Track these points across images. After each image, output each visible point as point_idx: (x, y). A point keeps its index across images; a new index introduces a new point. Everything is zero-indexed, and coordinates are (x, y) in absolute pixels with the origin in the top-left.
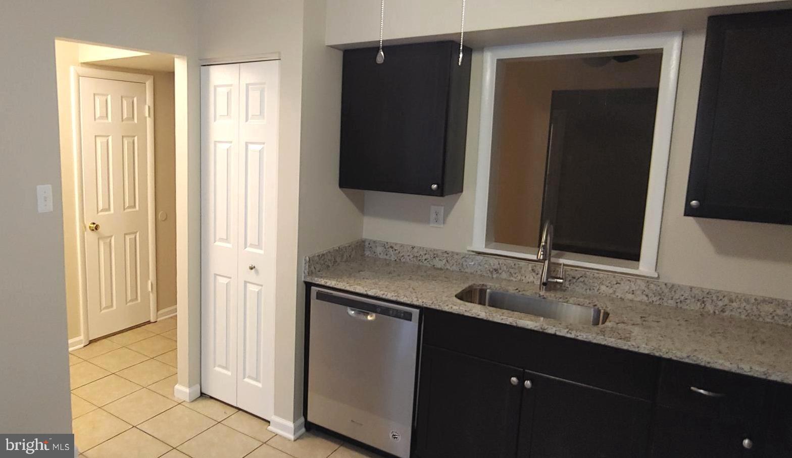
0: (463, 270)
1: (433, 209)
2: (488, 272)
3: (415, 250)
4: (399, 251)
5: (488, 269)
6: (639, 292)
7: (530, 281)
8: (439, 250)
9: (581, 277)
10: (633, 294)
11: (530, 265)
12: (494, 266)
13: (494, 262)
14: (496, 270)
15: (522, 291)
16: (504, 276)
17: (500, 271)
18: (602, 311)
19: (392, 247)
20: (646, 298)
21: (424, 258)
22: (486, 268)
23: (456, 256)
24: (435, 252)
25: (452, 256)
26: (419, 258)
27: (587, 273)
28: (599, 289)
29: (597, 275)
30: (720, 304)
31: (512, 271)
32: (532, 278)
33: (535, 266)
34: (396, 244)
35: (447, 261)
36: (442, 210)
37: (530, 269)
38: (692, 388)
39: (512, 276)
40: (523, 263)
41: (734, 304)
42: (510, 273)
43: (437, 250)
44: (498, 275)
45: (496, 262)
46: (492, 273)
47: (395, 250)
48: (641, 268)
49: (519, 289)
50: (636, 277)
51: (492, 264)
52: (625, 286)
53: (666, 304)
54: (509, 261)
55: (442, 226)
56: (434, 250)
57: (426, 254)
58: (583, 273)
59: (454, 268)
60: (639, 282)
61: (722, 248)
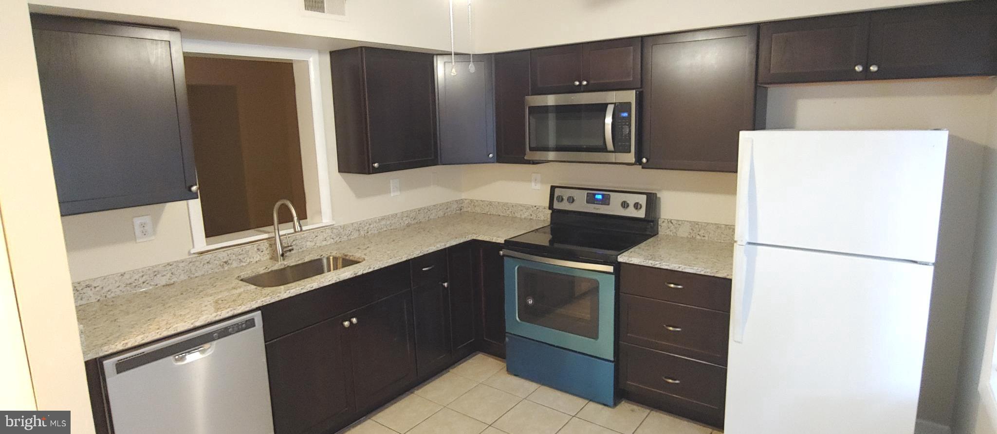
0: (192, 276)
1: (137, 221)
2: (220, 267)
3: (127, 276)
4: (101, 287)
5: (219, 264)
6: (328, 238)
7: (257, 259)
8: (159, 265)
9: (294, 241)
10: (326, 240)
11: (255, 246)
12: (223, 259)
13: (223, 255)
14: (226, 262)
15: (271, 267)
16: (235, 265)
17: (230, 262)
18: (331, 258)
19: (88, 286)
20: (332, 240)
21: (141, 280)
22: (217, 264)
23: (181, 265)
24: (155, 270)
25: (177, 266)
26: (134, 284)
27: (297, 236)
28: (306, 246)
29: (303, 236)
30: (366, 228)
31: (240, 257)
32: (259, 256)
33: (259, 245)
34: (94, 280)
35: (172, 273)
36: (147, 219)
37: (256, 249)
38: (424, 269)
39: (242, 262)
40: (248, 247)
41: (372, 226)
42: (240, 259)
43: (156, 266)
44: (229, 266)
45: (225, 254)
46: (222, 266)
47: (95, 287)
48: (324, 221)
49: (268, 267)
50: (312, 231)
51: (222, 258)
52: (321, 237)
53: (343, 240)
54: (236, 249)
55: (153, 238)
56: (153, 267)
57: (142, 276)
58: (294, 237)
59: (183, 277)
60: (327, 231)
61: (360, 194)
